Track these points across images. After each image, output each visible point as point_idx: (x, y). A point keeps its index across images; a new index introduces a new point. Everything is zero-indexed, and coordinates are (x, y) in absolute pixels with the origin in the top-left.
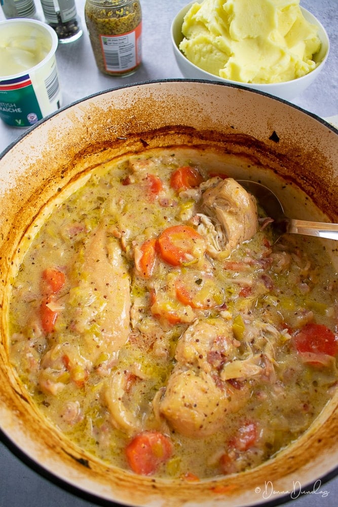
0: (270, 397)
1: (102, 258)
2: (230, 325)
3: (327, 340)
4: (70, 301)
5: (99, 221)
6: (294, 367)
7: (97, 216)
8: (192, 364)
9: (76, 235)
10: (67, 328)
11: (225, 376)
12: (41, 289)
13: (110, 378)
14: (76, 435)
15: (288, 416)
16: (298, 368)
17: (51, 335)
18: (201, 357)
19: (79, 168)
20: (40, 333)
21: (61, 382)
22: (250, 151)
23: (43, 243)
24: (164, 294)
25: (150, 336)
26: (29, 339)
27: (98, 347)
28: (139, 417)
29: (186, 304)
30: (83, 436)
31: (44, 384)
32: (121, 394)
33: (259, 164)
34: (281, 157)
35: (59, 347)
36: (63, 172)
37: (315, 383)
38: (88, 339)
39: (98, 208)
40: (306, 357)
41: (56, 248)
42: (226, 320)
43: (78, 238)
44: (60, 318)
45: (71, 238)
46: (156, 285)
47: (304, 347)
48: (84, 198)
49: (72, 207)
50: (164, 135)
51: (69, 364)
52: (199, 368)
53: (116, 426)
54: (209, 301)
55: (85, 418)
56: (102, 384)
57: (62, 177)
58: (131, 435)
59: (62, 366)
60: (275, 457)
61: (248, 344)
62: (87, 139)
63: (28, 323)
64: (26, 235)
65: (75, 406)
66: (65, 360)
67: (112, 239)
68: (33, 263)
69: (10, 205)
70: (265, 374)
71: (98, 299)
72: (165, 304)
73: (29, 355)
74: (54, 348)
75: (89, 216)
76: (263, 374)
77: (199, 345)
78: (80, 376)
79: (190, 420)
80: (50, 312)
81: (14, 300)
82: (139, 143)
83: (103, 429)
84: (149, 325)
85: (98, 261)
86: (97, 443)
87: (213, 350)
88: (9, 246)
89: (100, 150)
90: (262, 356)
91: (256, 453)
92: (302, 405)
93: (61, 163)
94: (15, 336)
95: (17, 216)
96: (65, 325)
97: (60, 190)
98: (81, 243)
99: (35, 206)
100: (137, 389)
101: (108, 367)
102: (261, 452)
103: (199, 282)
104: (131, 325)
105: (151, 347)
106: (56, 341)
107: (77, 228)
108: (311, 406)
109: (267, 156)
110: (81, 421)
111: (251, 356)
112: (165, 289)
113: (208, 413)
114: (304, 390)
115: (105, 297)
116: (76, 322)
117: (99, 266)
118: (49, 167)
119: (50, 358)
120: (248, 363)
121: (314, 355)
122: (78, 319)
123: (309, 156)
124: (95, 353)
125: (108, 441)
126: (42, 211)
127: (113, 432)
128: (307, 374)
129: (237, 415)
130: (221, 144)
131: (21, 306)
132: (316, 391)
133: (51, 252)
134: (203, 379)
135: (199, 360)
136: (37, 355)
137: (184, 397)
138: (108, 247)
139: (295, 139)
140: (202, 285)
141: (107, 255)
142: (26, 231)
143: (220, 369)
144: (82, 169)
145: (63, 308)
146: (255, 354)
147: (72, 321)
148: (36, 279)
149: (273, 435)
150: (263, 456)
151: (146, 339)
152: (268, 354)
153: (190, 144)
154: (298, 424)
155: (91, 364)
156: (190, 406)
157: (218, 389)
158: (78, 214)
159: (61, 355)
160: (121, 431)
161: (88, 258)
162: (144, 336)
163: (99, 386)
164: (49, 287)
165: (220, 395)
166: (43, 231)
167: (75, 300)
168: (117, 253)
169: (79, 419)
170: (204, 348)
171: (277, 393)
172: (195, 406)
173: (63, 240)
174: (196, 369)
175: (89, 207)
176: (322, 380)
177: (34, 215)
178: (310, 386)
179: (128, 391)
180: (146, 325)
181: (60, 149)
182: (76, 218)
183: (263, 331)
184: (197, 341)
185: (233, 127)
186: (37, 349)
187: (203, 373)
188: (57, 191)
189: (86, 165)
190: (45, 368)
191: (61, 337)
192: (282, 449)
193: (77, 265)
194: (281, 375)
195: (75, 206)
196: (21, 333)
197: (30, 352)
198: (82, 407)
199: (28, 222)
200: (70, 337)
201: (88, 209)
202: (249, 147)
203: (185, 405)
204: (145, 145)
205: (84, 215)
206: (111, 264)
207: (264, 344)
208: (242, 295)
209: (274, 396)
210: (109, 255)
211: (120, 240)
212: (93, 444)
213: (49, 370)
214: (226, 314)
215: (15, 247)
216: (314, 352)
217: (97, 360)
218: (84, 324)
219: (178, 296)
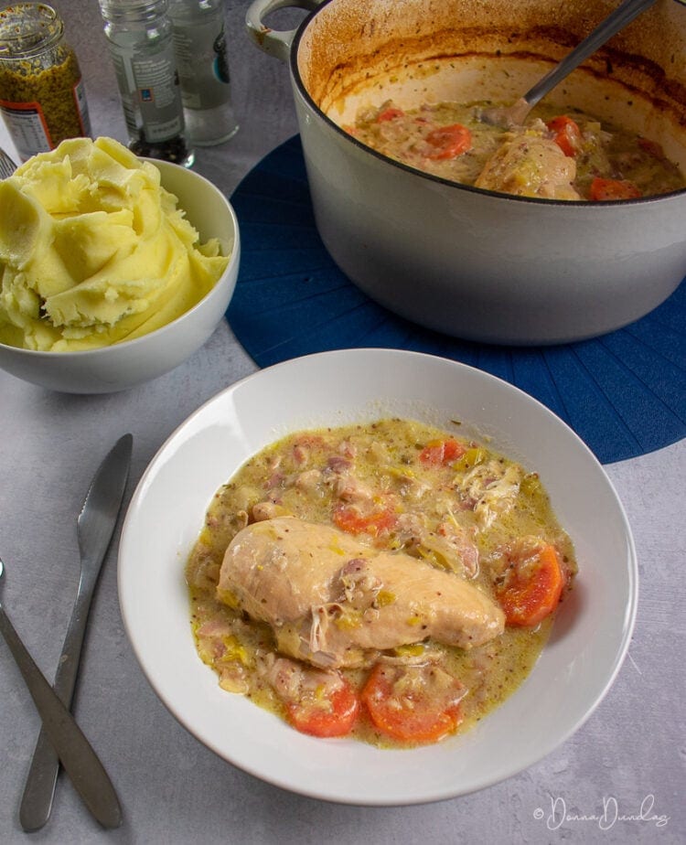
19: (530, 47)
36: (514, 35)
50: (634, 68)
57: (510, 41)
62: (557, 18)
64: (437, 62)
69: (446, 13)
82: (604, 62)
88: (416, 48)
89: (562, 42)
93: (517, 22)
95: (444, 31)
97: (499, 54)
99: (466, 43)
118: (504, 16)
126: (468, 58)
130: (680, 108)
142: (441, 57)
144: (533, 51)
153: (652, 95)
177: (458, 52)
181: (525, 5)
188: (495, 51)
189: (540, 50)
199: (449, 51)
204: (610, 70)
215: (421, 56)
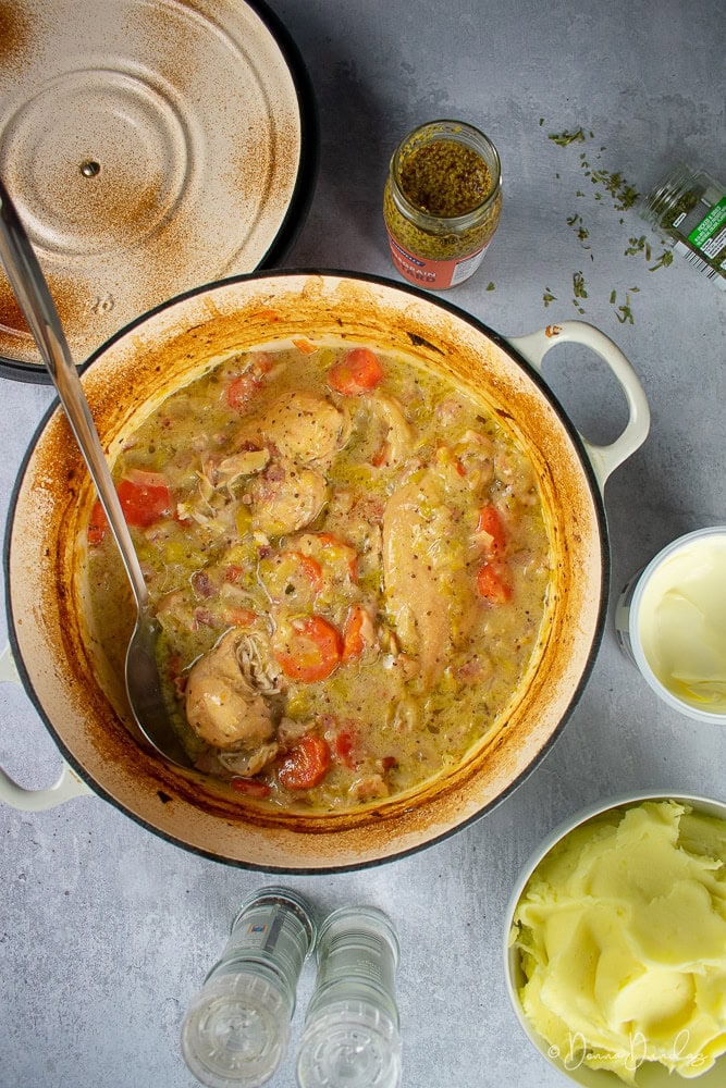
0: (210, 436)
1: (423, 619)
2: (255, 522)
3: (128, 502)
4: (462, 548)
5: (435, 689)
6: (177, 470)
7: (438, 697)
8: (304, 468)
9: (468, 662)
10: (463, 513)
11: (265, 454)
12: (510, 571)
13: (407, 457)
14: (442, 389)
15: (189, 412)
16: (171, 470)
17: (486, 503)
18: (293, 474)
20: (499, 504)
21: (464, 445)
22: (203, 798)
23: (519, 647)
24: (338, 574)
25: (356, 517)
26: (513, 496)
27: (422, 490)
28: (369, 412)
29: (310, 558)
30: (433, 389)
31: (485, 441)
32: (390, 437)
33: (191, 784)
34: (157, 777)
35: (472, 485)
37: (152, 450)
38: (434, 498)
39: (436, 712)
40: (159, 480)
41: (496, 638)
42: (260, 529)
43: (464, 657)
44: (473, 524)
45: (475, 656)
46: (349, 588)
47: (159, 493)
48: (463, 728)
49: (481, 713)
50: (342, 825)
51: (456, 465)
52: (295, 463)
53: (395, 400)
54: (279, 562)
55: (433, 408)
56: (415, 448)
58: (378, 391)
59: (465, 463)
60: (207, 369)
61: (234, 498)
63: (518, 521)
65: (447, 419)
66: (462, 471)
67: (411, 650)
68: (527, 613)
69: (561, 661)
70: (215, 462)
71: (424, 553)
72: (337, 560)
73: (508, 472)
74: (478, 486)
75: (451, 696)
76: (218, 462)
77: (295, 491)
78: (442, 452)
79: (306, 400)
80: (489, 531)
81: (545, 551)
82: (386, 813)
83: (411, 397)
84: (357, 530)
85: (429, 614)
86: (416, 382)
87: (278, 484)
90: (216, 485)
91: (230, 373)
92: (171, 425)
94: (533, 501)
96: (465, 516)
98: (458, 649)
100: (373, 447)
101: (409, 469)
102: (224, 374)
103: (290, 590)
104: (381, 529)
105: (354, 505)
106: (477, 496)
107: (467, 673)
108: (160, 424)
109: (178, 786)
110: (438, 404)
111: (231, 483)
112: (337, 582)
113: (285, 412)
114: (166, 442)
115: (416, 557)
116: (451, 518)
117: (426, 606)
119: (482, 471)
120: (235, 473)
121: (148, 482)
122: (448, 522)
123: (116, 759)
124: (425, 483)
125: (405, 385)
127: (399, 395)
128: (161, 459)
129: (251, 417)
130: (249, 814)
131: (534, 542)
132: (152, 441)
133: (503, 631)
134: (291, 449)
135: (295, 471)
136: (499, 475)
137: (314, 422)
138: (415, 637)
139: (134, 784)
140: (287, 585)
141: (416, 624)
143: (270, 463)
145: (472, 538)
146: (226, 488)
147: (457, 521)
148: (521, 587)
149: (209, 393)
150: (221, 370)
151: (362, 514)
152: (209, 486)
153: (302, 819)
154: (179, 403)
155: (432, 469)
156: (306, 413)
157: (272, 441)
158: (468, 703)
159: (469, 476)
160: (389, 395)
161: (443, 619)
162: (364, 517)
163: (419, 445)
164: (497, 572)
165: (270, 434)
166: (520, 666)
167: (455, 549)
168: (403, 632)
169: (440, 406)
170: (288, 487)
171: (202, 439)
172: (300, 415)
173: (488, 653)
174: (299, 462)
175: (451, 714)
176: (144, 454)
178: (158, 447)
179: (384, 444)
180: (361, 531)
182: (470, 694)
183: (212, 517)
184: (297, 496)
185: (229, 825)
186: (502, 484)
187: (290, 456)
190: (487, 460)
191: (469, 500)
192: (200, 377)
193: (458, 609)
194: (194, 460)
195: (476, 715)
196: (526, 506)
197: (509, 476)
198: (439, 421)
200: (458, 501)
201: (453, 710)
202: (205, 803)
203: (311, 414)
204: (375, 814)
205: (458, 700)
206: (410, 609)
207: (213, 499)
208: (237, 569)
209: (204, 436)
210: (413, 623)
211: (399, 650)
212: (422, 381)
213: (482, 458)
214: (262, 539)
216: (146, 486)
217: (423, 475)
218: (441, 516)
219: (319, 568)
